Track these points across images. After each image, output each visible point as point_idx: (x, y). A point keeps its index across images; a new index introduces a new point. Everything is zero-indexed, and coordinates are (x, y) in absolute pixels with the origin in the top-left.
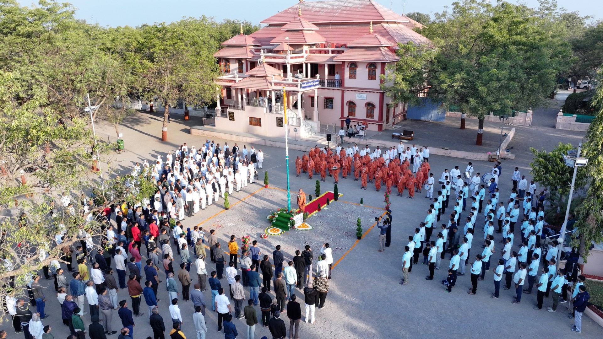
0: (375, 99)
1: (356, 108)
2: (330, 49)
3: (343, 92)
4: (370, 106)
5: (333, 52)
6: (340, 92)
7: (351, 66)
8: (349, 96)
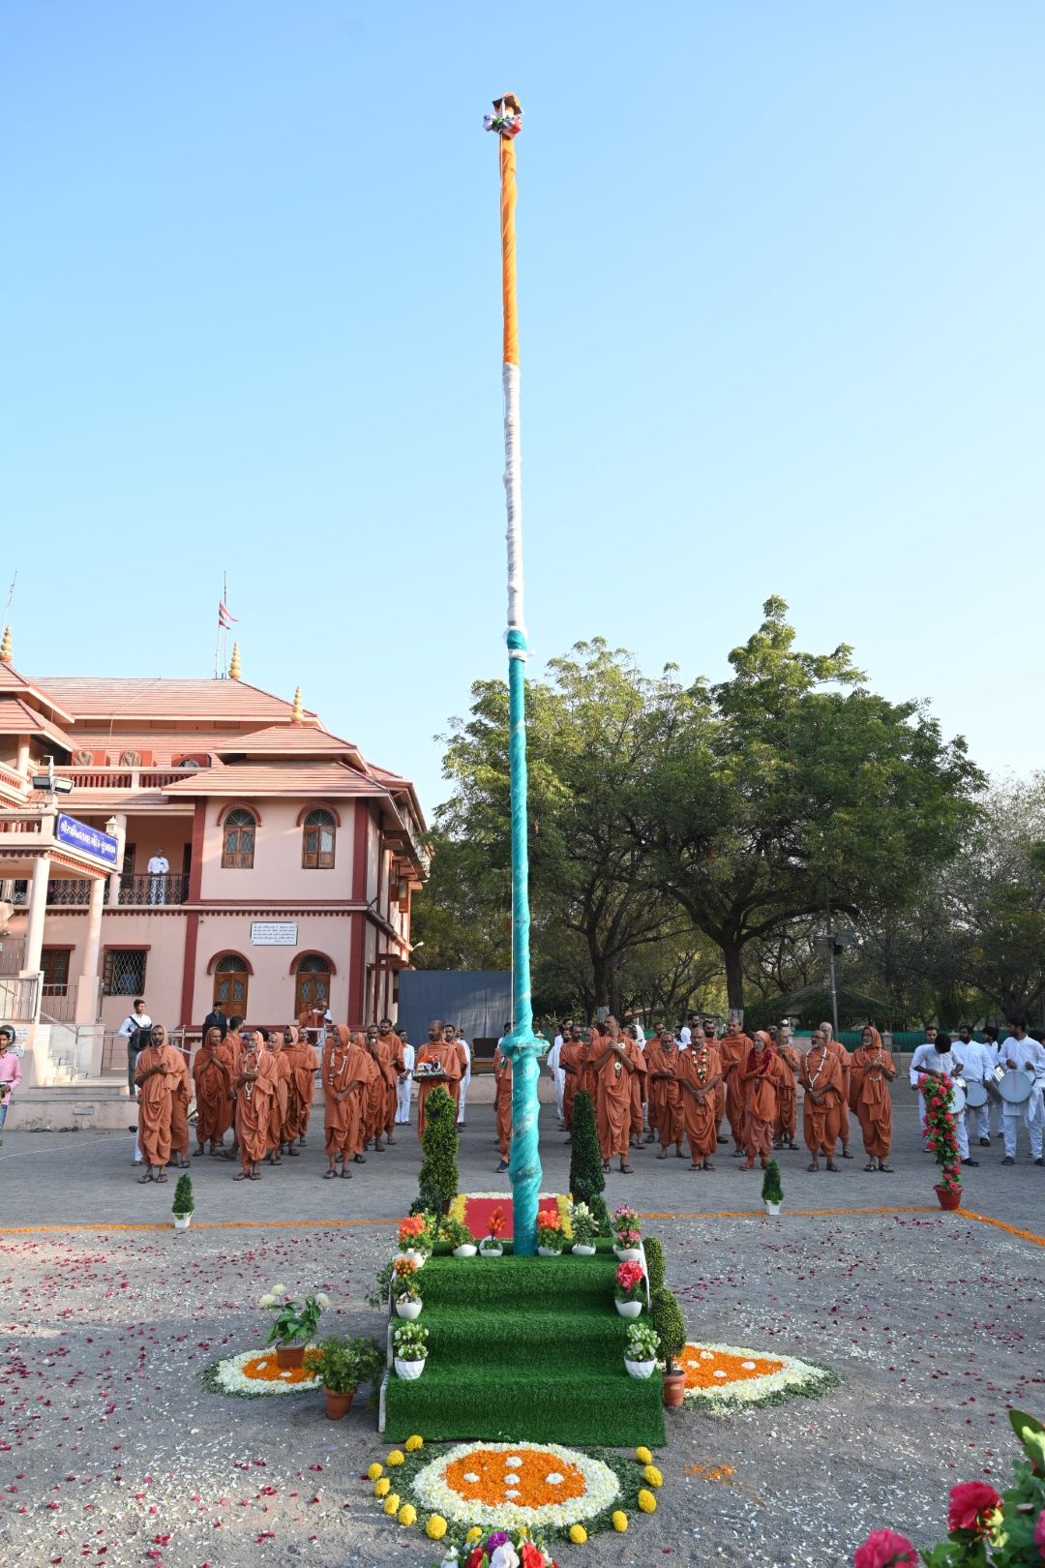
0: (333, 938)
1: (251, 980)
2: (136, 771)
3: (193, 917)
4: (312, 967)
5: (146, 780)
6: (183, 920)
7: (229, 822)
8: (216, 936)
